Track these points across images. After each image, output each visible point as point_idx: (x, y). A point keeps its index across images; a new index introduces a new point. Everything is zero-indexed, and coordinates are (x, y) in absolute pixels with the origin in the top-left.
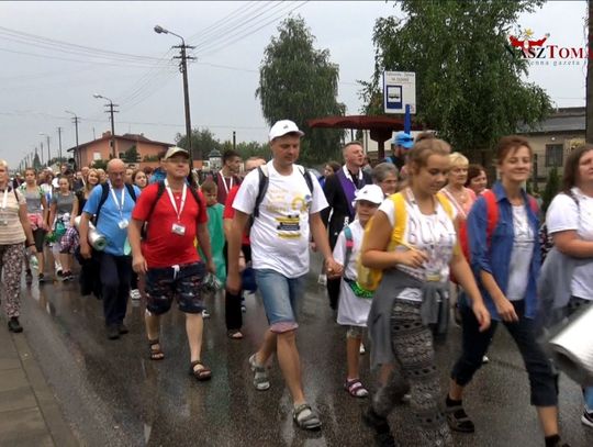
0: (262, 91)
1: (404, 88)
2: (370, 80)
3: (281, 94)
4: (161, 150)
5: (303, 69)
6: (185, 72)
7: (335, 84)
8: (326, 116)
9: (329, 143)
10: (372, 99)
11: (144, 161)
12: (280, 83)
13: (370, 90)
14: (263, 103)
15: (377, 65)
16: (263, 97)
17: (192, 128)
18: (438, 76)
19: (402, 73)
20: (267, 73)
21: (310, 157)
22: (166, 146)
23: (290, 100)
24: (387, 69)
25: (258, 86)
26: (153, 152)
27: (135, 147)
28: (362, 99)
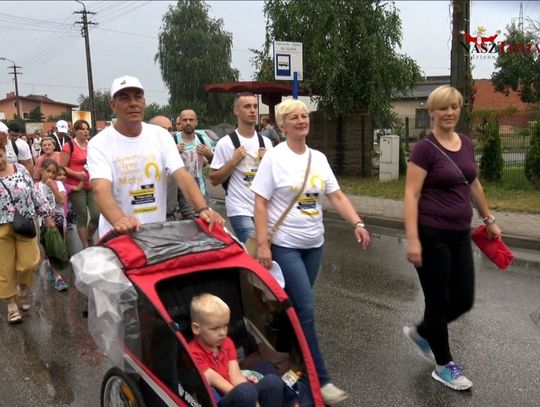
0: (161, 56)
1: (292, 57)
2: (262, 49)
3: (178, 60)
4: (65, 111)
5: (200, 37)
6: (86, 37)
7: (229, 51)
8: (221, 82)
9: (224, 105)
10: (264, 66)
11: (49, 121)
12: (178, 49)
13: (262, 58)
14: (162, 68)
15: (267, 35)
16: (162, 62)
17: (95, 90)
18: (323, 46)
19: (291, 43)
20: (166, 40)
21: (207, 119)
22: (70, 107)
23: (188, 65)
24: (277, 39)
25: (157, 51)
26: (56, 112)
27: (39, 108)
28: (254, 67)
